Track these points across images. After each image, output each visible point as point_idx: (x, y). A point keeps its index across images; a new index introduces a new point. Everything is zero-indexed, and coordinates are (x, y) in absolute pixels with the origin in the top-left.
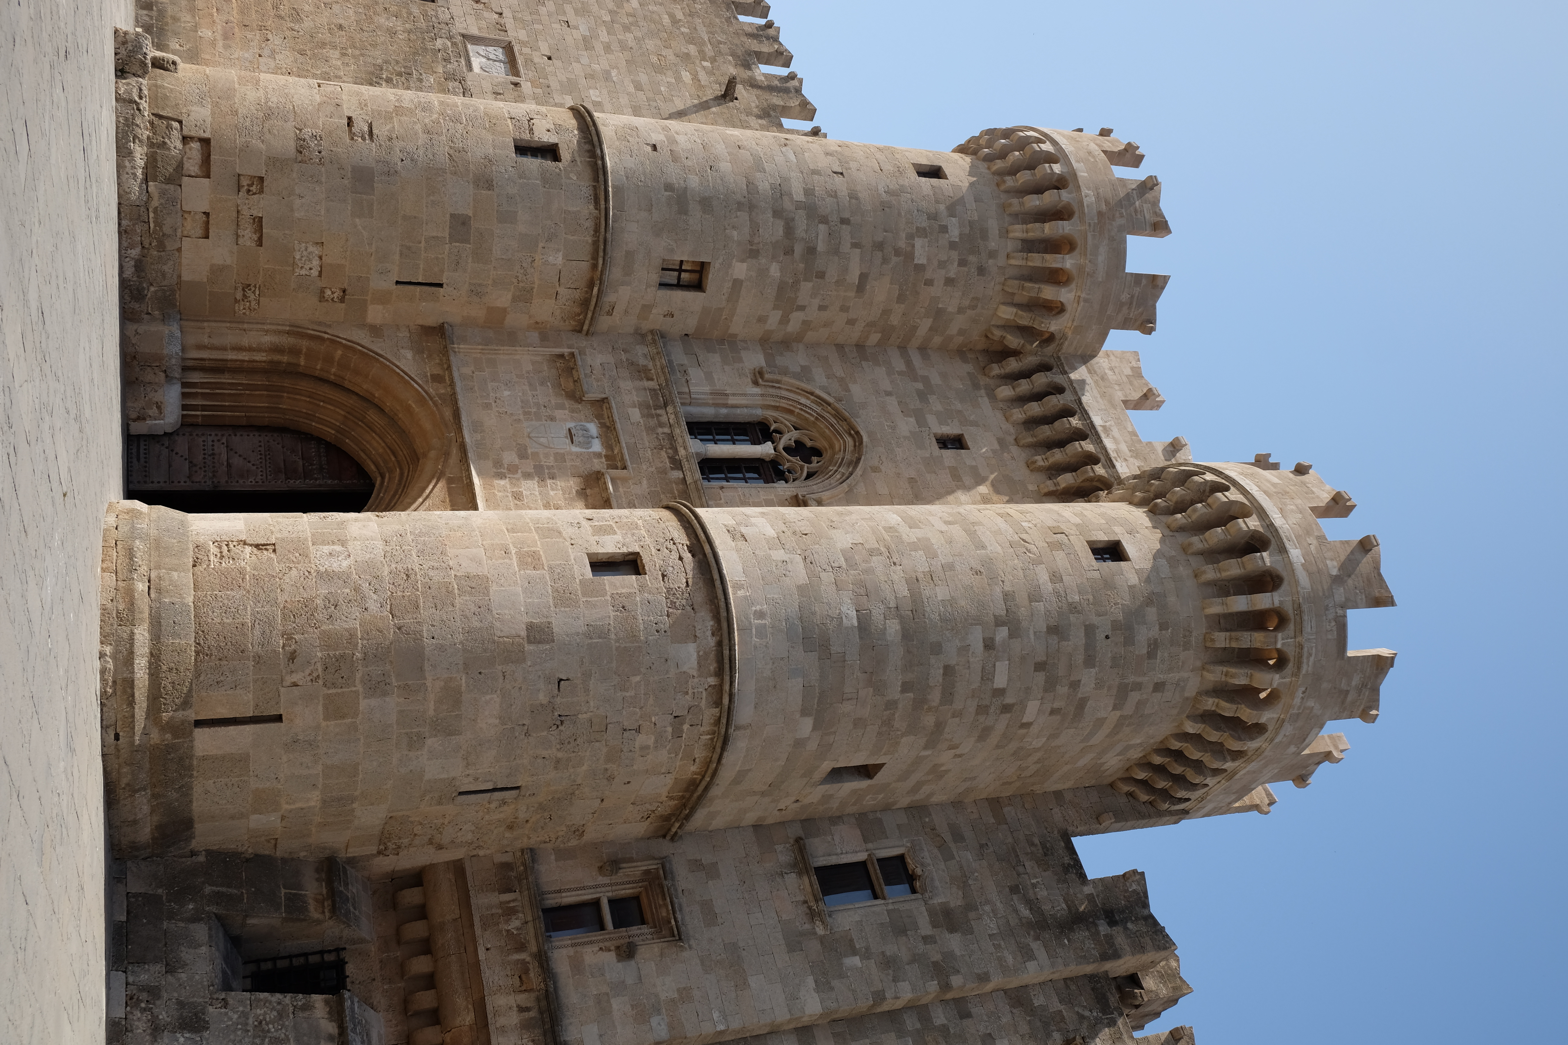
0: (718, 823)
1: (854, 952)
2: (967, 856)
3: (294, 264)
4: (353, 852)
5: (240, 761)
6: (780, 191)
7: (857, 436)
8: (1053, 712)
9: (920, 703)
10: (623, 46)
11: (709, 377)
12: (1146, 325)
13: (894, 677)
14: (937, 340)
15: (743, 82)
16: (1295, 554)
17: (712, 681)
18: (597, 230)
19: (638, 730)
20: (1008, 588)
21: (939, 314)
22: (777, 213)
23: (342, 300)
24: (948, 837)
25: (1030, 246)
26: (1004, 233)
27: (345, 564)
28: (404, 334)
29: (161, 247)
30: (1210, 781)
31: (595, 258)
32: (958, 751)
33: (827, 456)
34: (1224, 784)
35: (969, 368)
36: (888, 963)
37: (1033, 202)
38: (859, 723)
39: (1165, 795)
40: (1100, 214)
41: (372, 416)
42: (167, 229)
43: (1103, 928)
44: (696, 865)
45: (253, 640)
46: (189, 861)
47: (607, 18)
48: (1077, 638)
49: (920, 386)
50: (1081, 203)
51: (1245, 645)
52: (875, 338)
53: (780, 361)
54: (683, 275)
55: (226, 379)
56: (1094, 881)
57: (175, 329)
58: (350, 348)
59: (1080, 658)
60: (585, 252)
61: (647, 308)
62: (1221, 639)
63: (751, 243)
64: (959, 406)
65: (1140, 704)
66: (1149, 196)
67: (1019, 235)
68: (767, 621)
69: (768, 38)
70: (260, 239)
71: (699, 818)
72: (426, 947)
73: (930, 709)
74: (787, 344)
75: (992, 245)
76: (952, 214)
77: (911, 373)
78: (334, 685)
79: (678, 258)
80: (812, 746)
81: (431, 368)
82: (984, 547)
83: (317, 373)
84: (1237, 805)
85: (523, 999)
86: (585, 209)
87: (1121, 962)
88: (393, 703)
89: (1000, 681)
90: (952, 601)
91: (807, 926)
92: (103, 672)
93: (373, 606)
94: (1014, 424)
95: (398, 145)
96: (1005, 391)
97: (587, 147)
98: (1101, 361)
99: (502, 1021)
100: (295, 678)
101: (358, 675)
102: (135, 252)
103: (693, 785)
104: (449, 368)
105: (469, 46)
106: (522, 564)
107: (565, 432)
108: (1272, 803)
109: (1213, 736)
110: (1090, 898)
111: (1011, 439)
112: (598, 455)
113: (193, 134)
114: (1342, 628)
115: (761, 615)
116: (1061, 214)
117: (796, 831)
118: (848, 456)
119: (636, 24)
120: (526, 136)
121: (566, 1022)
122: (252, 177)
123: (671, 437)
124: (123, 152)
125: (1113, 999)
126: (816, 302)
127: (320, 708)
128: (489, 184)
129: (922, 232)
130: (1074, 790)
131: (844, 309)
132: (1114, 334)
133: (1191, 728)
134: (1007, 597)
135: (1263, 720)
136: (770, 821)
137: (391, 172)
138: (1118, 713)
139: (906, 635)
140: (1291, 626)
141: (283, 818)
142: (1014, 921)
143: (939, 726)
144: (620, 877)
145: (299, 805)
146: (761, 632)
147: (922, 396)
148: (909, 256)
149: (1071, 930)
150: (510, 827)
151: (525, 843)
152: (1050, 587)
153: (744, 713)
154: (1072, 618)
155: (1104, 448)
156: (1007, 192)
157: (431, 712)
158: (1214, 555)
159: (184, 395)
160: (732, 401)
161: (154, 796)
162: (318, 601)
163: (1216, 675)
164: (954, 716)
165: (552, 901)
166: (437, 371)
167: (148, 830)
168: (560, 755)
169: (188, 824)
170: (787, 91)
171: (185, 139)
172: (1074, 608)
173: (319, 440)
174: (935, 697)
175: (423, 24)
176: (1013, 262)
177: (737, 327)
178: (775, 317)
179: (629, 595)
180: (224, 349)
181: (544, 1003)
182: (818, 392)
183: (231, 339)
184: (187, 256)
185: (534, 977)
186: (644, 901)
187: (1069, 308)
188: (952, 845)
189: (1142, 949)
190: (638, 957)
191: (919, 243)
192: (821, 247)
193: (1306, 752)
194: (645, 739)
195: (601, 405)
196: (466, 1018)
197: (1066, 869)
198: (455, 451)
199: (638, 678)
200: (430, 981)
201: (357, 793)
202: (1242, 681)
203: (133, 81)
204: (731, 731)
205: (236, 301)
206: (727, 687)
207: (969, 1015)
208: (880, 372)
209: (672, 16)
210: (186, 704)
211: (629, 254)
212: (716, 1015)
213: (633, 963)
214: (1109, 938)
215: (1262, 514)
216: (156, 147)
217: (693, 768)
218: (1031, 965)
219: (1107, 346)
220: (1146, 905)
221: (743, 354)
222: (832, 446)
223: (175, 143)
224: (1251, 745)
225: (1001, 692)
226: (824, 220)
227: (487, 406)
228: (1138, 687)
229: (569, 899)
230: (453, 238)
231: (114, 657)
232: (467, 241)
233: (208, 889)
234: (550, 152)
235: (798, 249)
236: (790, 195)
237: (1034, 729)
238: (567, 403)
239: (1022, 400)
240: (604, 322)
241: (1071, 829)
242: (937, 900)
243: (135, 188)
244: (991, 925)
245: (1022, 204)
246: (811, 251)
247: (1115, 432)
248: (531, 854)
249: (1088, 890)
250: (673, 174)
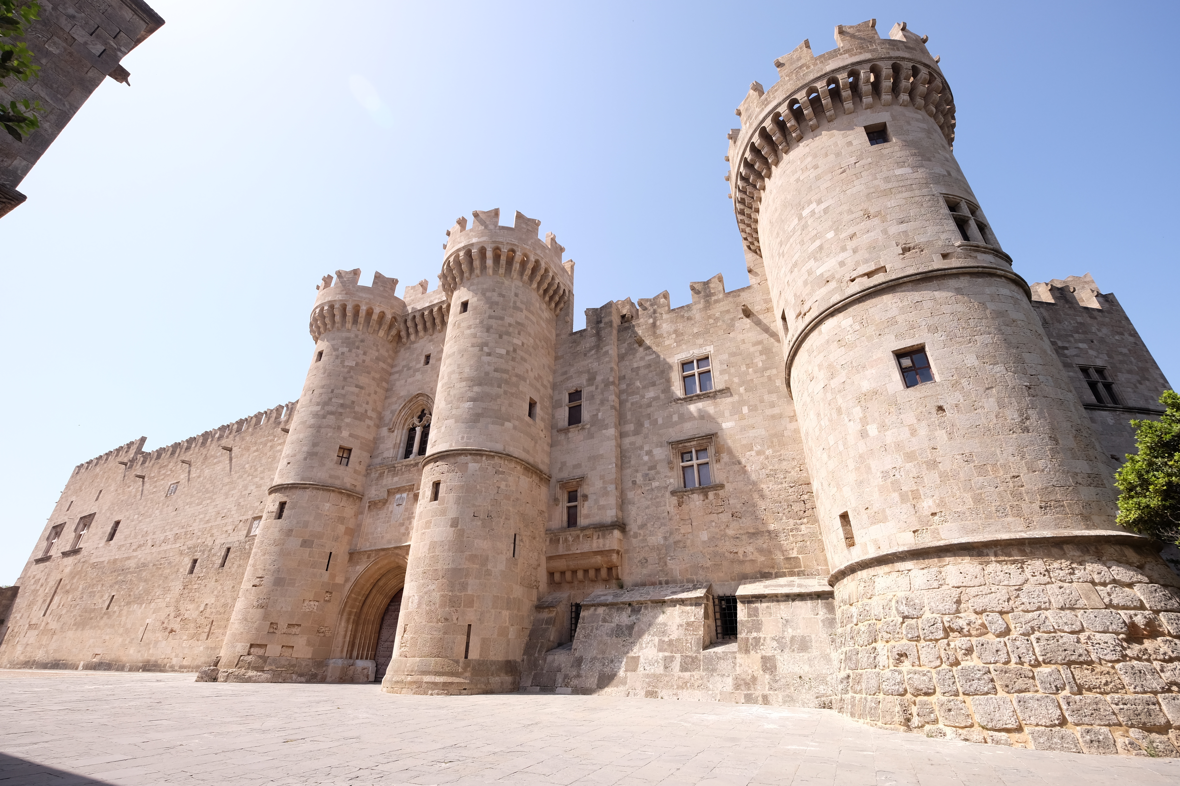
0: (547, 460)
1: (597, 415)
2: (572, 370)
3: (311, 612)
4: (534, 598)
5: (484, 642)
6: (316, 415)
7: (419, 395)
8: (519, 333)
9: (507, 382)
10: (263, 472)
11: (388, 449)
12: (394, 282)
13: (495, 390)
14: (389, 361)
15: (285, 425)
16: (474, 240)
17: (484, 458)
18: (318, 489)
19: (499, 487)
20: (470, 345)
21: (378, 359)
22: (324, 417)
23: (331, 593)
24: (565, 377)
25: (355, 321)
26: (349, 331)
27: (416, 597)
28: (350, 569)
29: (294, 666)
30: (557, 281)
31: (329, 490)
32: (530, 370)
33: (425, 407)
34: (559, 276)
35: (402, 350)
36: (602, 403)
37: (338, 318)
38: (510, 405)
39: (562, 297)
40: (346, 294)
41: (381, 583)
42: (286, 663)
43: (602, 325)
44: (561, 470)
45: (437, 635)
46: (525, 662)
47: (251, 477)
48: (493, 322)
49: (405, 369)
50: (341, 300)
51: (505, 263)
52: (384, 384)
53: (387, 422)
54: (344, 456)
55: (357, 642)
56: (587, 326)
57: (332, 661)
58: (352, 591)
59: (500, 322)
60: (326, 494)
61: (355, 471)
62: (502, 271)
63: (334, 428)
64: (415, 355)
65: (522, 302)
66: (343, 275)
67: (350, 326)
68: (465, 436)
69: (270, 414)
70: (297, 625)
71: (542, 467)
72: (574, 572)
73: (510, 379)
74: (381, 418)
75: (353, 336)
76: (338, 350)
77: (400, 372)
78: (460, 604)
79: (336, 458)
80: (517, 423)
81: (365, 558)
82: (454, 352)
83: (361, 605)
84: (570, 273)
85: (595, 537)
86: (308, 493)
87: (614, 320)
88: (471, 581)
89: (503, 352)
90: (471, 366)
91: (586, 431)
92: (438, 694)
93: (434, 587)
94: (425, 335)
95: (268, 567)
96: (412, 337)
97: (283, 490)
98: (407, 301)
99: (601, 546)
100: (455, 619)
101: (458, 594)
102: (294, 677)
103: (526, 469)
104: (365, 551)
105: (251, 534)
106: (428, 528)
107: (397, 507)
108: (572, 261)
109: (538, 278)
110: (592, 328)
111: (430, 337)
112: (408, 494)
113: (247, 651)
114: (503, 228)
115: (463, 438)
116: (344, 308)
117: (555, 431)
118: (425, 399)
119: (255, 466)
120: (274, 514)
121: (604, 522)
122: (270, 627)
123: (406, 466)
124: (249, 680)
125: (626, 325)
126: (364, 405)
127: (468, 609)
128: (291, 531)
129: (342, 362)
130: (556, 329)
131: (369, 395)
132: (396, 294)
133: (535, 285)
134: (473, 346)
135: (534, 260)
136: (550, 441)
137: (278, 570)
138: (524, 311)
139: (480, 384)
140: (500, 246)
141: (512, 625)
142: (595, 356)
143: (517, 376)
144: (560, 498)
145: (507, 619)
146: (469, 438)
147: (409, 369)
148: (351, 368)
149: (601, 336)
150: (534, 538)
151: (543, 534)
152: (472, 330)
153: (499, 447)
154: (485, 323)
155: (437, 303)
156: (333, 327)
157: (478, 566)
158: (471, 269)
159: (361, 659)
160: (398, 441)
161: (492, 675)
162: (428, 608)
163: (515, 274)
164: (514, 370)
165: (565, 524)
166: (366, 557)
167: (507, 678)
168: (504, 518)
169: (508, 662)
170: (292, 408)
171: (249, 654)
172: (481, 322)
173: (389, 605)
174: (505, 376)
175: (238, 553)
176: (361, 329)
177: (370, 437)
178: (368, 422)
179: (447, 487)
180: (344, 642)
181: (597, 529)
182: (400, 408)
183: (340, 639)
184: (300, 655)
185: (588, 532)
186: (570, 490)
187: (382, 310)
188: (568, 375)
189: (610, 312)
190: (587, 494)
191: (346, 364)
192: (341, 401)
193: (550, 247)
194: (503, 485)
195: (390, 492)
196: (599, 559)
197: (581, 336)
198: (396, 551)
199: (478, 486)
200: (586, 571)
201: (506, 596)
202: (518, 265)
203: (219, 675)
204: (504, 452)
205: (325, 636)
206: (487, 453)
207: (624, 376)
208: (398, 384)
209: (255, 451)
210: (457, 662)
211: (331, 477)
212: (610, 467)
213: (589, 496)
214: (606, 323)
215: (459, 250)
216: (250, 666)
217: (519, 468)
218: (610, 352)
219: (402, 298)
220: (597, 309)
221: (382, 435)
222: (421, 405)
223: (249, 658)
224: (543, 265)
225: (508, 352)
226: (330, 399)
227: (382, 537)
228: (515, 302)
229: (565, 518)
230: (311, 547)
231: (433, 690)
232: (313, 541)
233: (536, 655)
234: (282, 505)
235: (340, 410)
236: (318, 411)
237: (525, 341)
238: (387, 505)
239: (417, 332)
240: (359, 488)
241: (569, 332)
242: (585, 383)
243: (265, 676)
244: (596, 364)
245: (338, 323)
246: (342, 405)
247: (432, 299)
248: (548, 531)
249: (589, 329)
250: (300, 457)
